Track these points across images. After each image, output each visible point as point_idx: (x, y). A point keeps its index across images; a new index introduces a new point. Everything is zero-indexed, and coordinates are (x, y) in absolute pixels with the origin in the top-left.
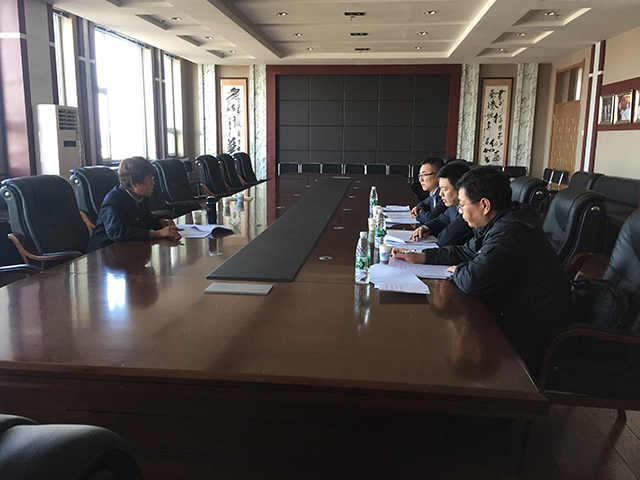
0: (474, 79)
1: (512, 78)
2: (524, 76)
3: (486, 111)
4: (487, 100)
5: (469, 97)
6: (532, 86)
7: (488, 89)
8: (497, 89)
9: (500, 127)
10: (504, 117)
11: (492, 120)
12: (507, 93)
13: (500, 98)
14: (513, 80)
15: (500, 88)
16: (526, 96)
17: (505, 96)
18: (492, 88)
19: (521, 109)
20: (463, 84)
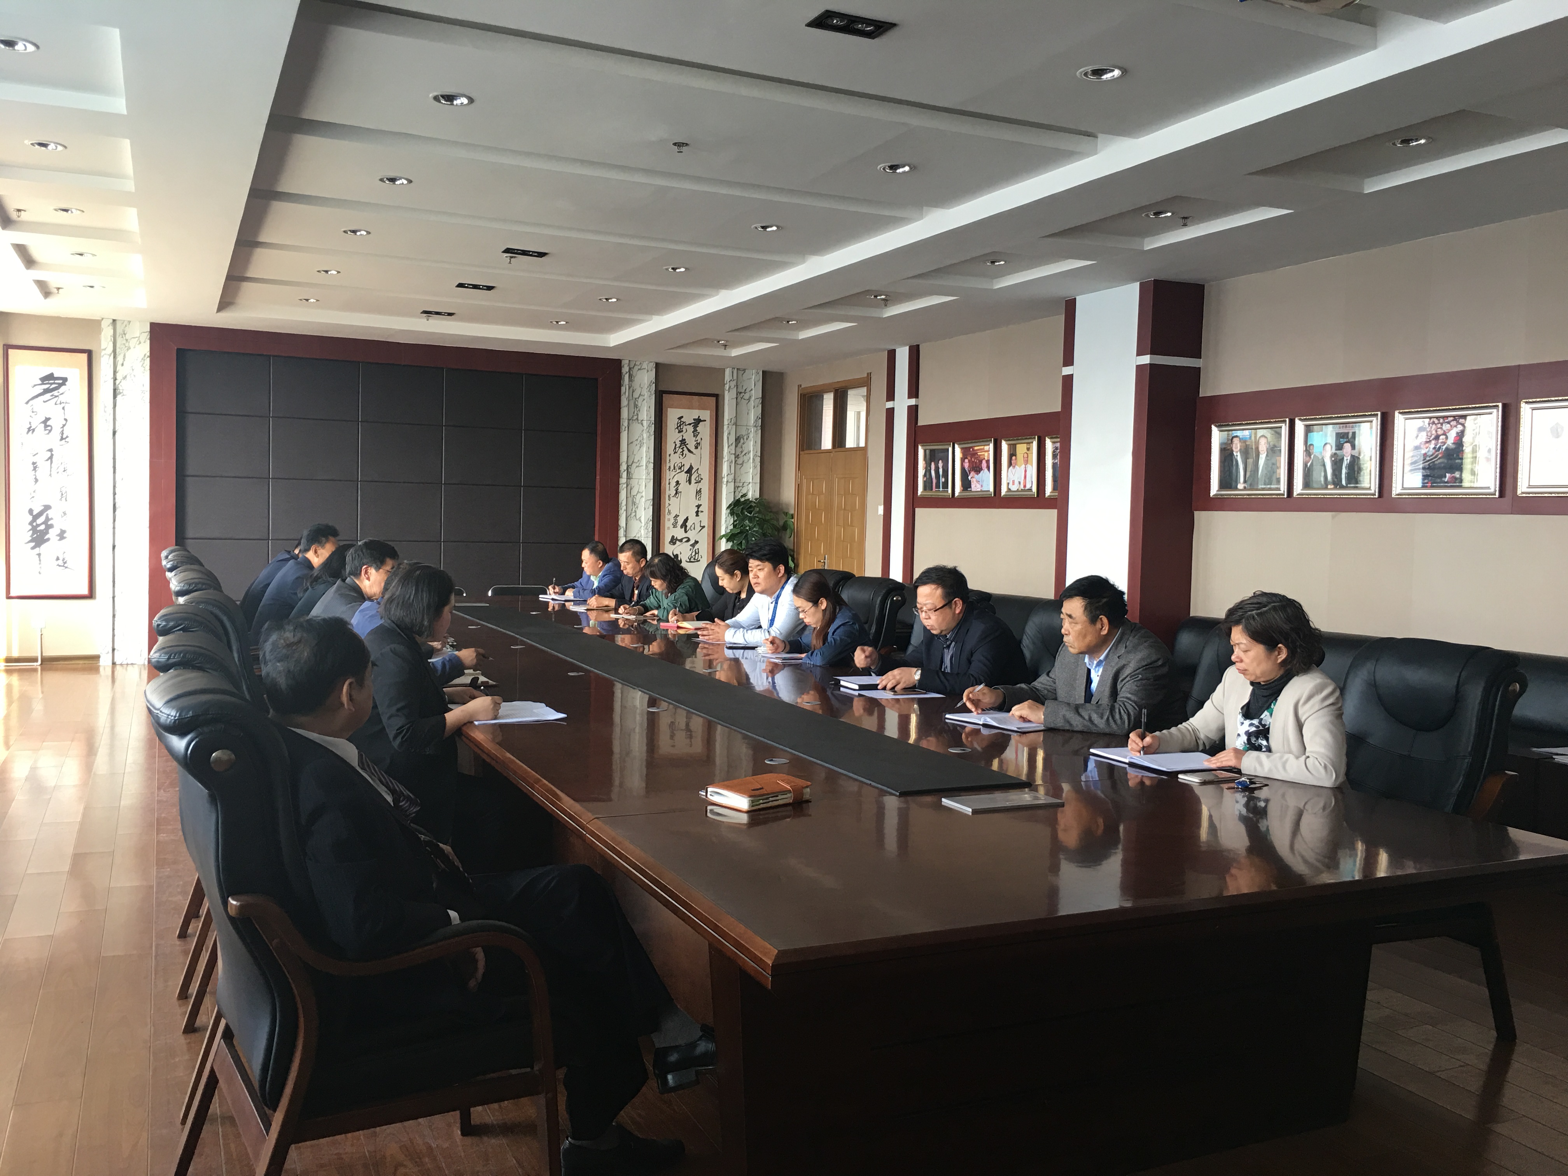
0: (645, 392)
1: (716, 396)
2: (739, 393)
3: (673, 459)
4: (672, 437)
5: (636, 427)
6: (753, 414)
7: (672, 415)
8: (690, 415)
9: (699, 492)
10: (704, 470)
11: (682, 477)
12: (708, 423)
13: (695, 433)
14: (718, 398)
15: (695, 414)
16: (743, 432)
17: (705, 430)
18: (679, 412)
19: (737, 457)
20: (624, 402)
